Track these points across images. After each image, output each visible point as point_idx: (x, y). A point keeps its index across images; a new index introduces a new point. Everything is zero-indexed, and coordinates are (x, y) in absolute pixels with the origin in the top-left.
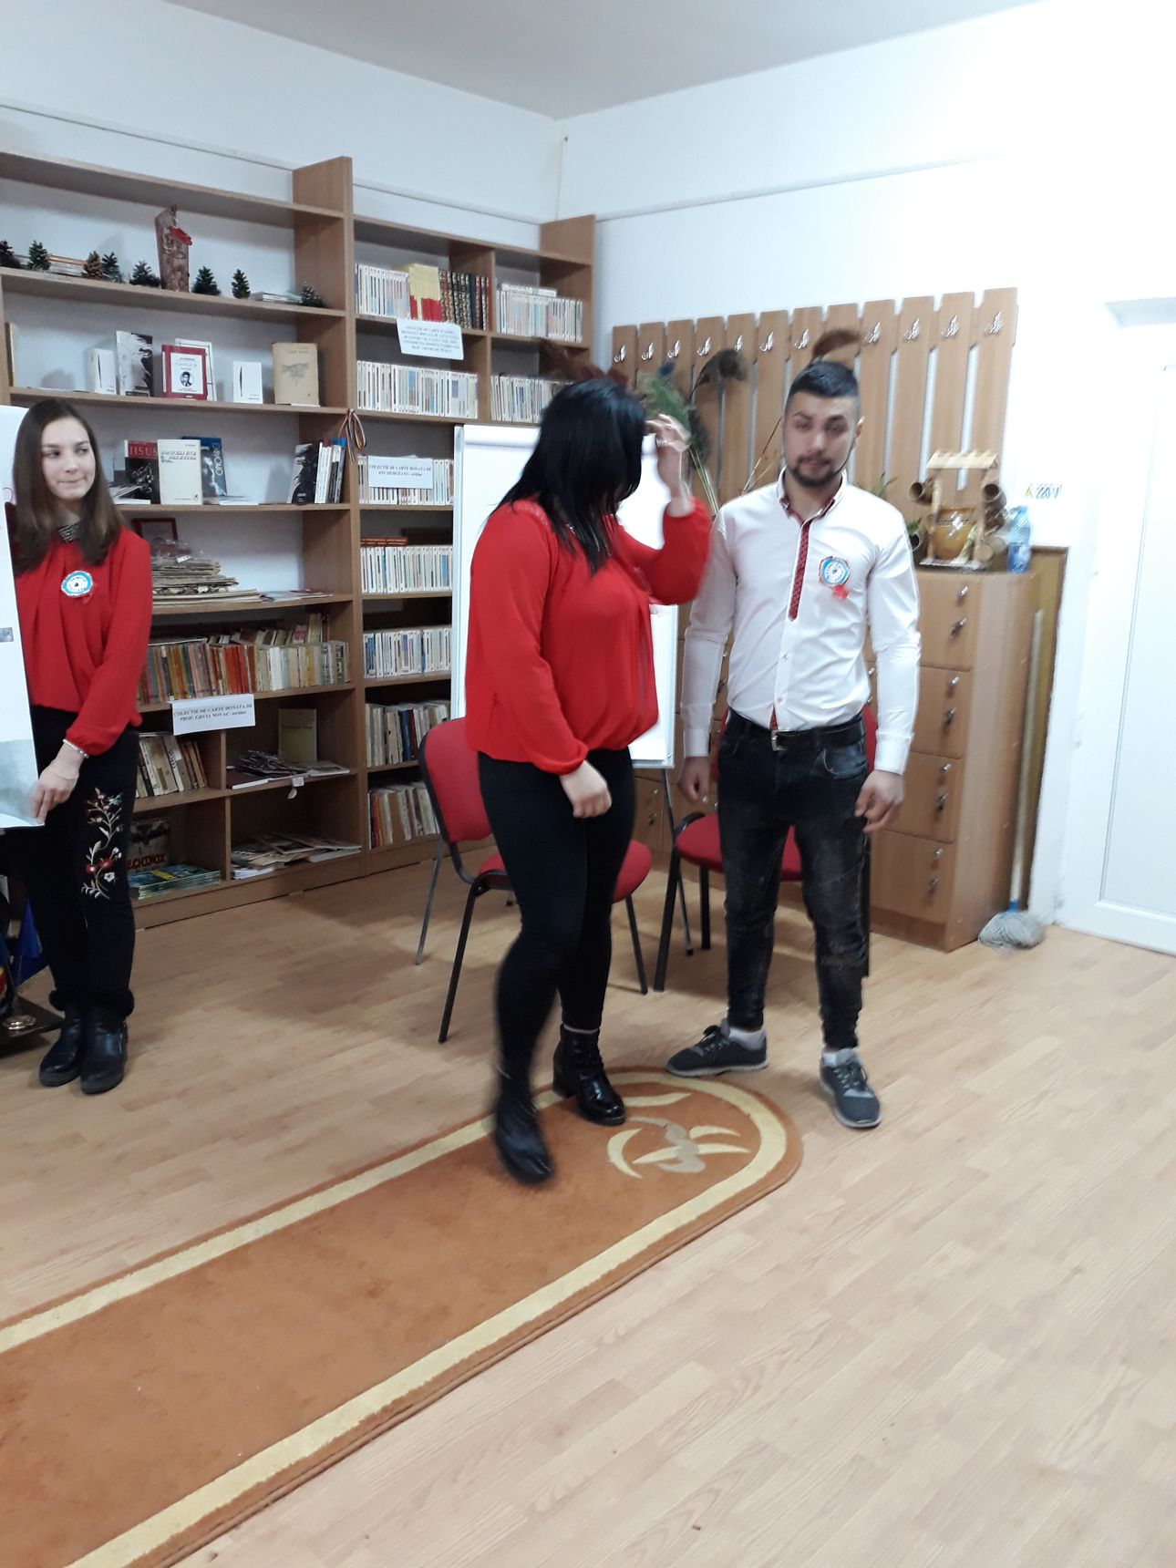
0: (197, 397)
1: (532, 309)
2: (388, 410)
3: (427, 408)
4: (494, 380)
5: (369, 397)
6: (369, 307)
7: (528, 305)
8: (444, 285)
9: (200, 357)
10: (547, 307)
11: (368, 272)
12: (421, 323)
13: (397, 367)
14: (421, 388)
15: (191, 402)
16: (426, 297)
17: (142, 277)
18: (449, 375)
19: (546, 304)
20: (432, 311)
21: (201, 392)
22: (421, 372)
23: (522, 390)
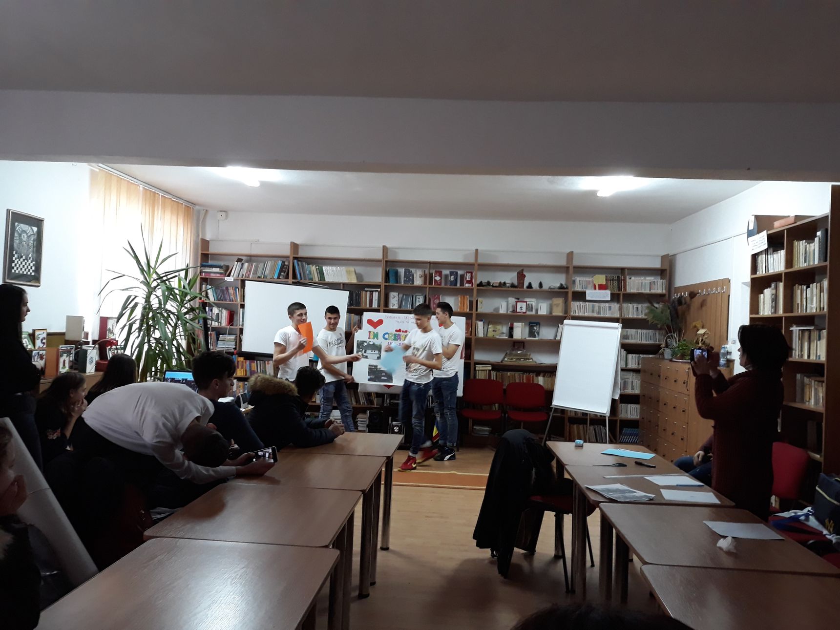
0: (524, 313)
1: (644, 283)
2: (583, 315)
3: (598, 314)
4: (625, 305)
5: (577, 311)
6: (578, 288)
7: (642, 283)
8: (606, 280)
9: (525, 303)
10: (650, 283)
11: (578, 279)
12: (597, 291)
13: (587, 303)
14: (596, 309)
15: (522, 314)
16: (600, 283)
17: (513, 286)
18: (607, 305)
19: (649, 282)
20: (601, 287)
21: (525, 311)
22: (597, 305)
23: (637, 308)
